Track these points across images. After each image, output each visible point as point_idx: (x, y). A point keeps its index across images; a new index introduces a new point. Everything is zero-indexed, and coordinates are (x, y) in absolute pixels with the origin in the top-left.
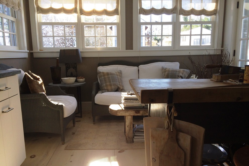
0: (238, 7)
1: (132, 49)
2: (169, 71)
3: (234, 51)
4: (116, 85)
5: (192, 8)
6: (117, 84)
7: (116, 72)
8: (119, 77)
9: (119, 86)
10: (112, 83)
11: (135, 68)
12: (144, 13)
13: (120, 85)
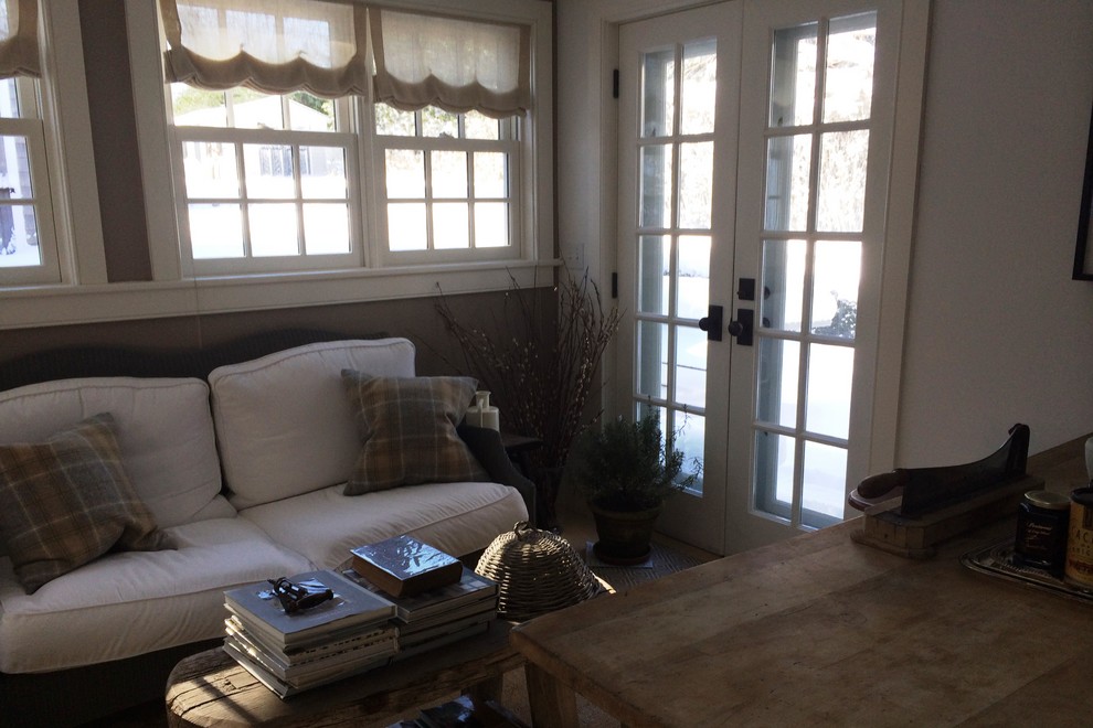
0: (616, 94)
1: (149, 277)
2: (389, 393)
3: (615, 277)
4: (113, 518)
5: (427, 75)
6: (120, 507)
7: (87, 434)
8: (116, 462)
9: (134, 520)
10: (86, 511)
11: (190, 387)
12: (199, 76)
13: (133, 510)
